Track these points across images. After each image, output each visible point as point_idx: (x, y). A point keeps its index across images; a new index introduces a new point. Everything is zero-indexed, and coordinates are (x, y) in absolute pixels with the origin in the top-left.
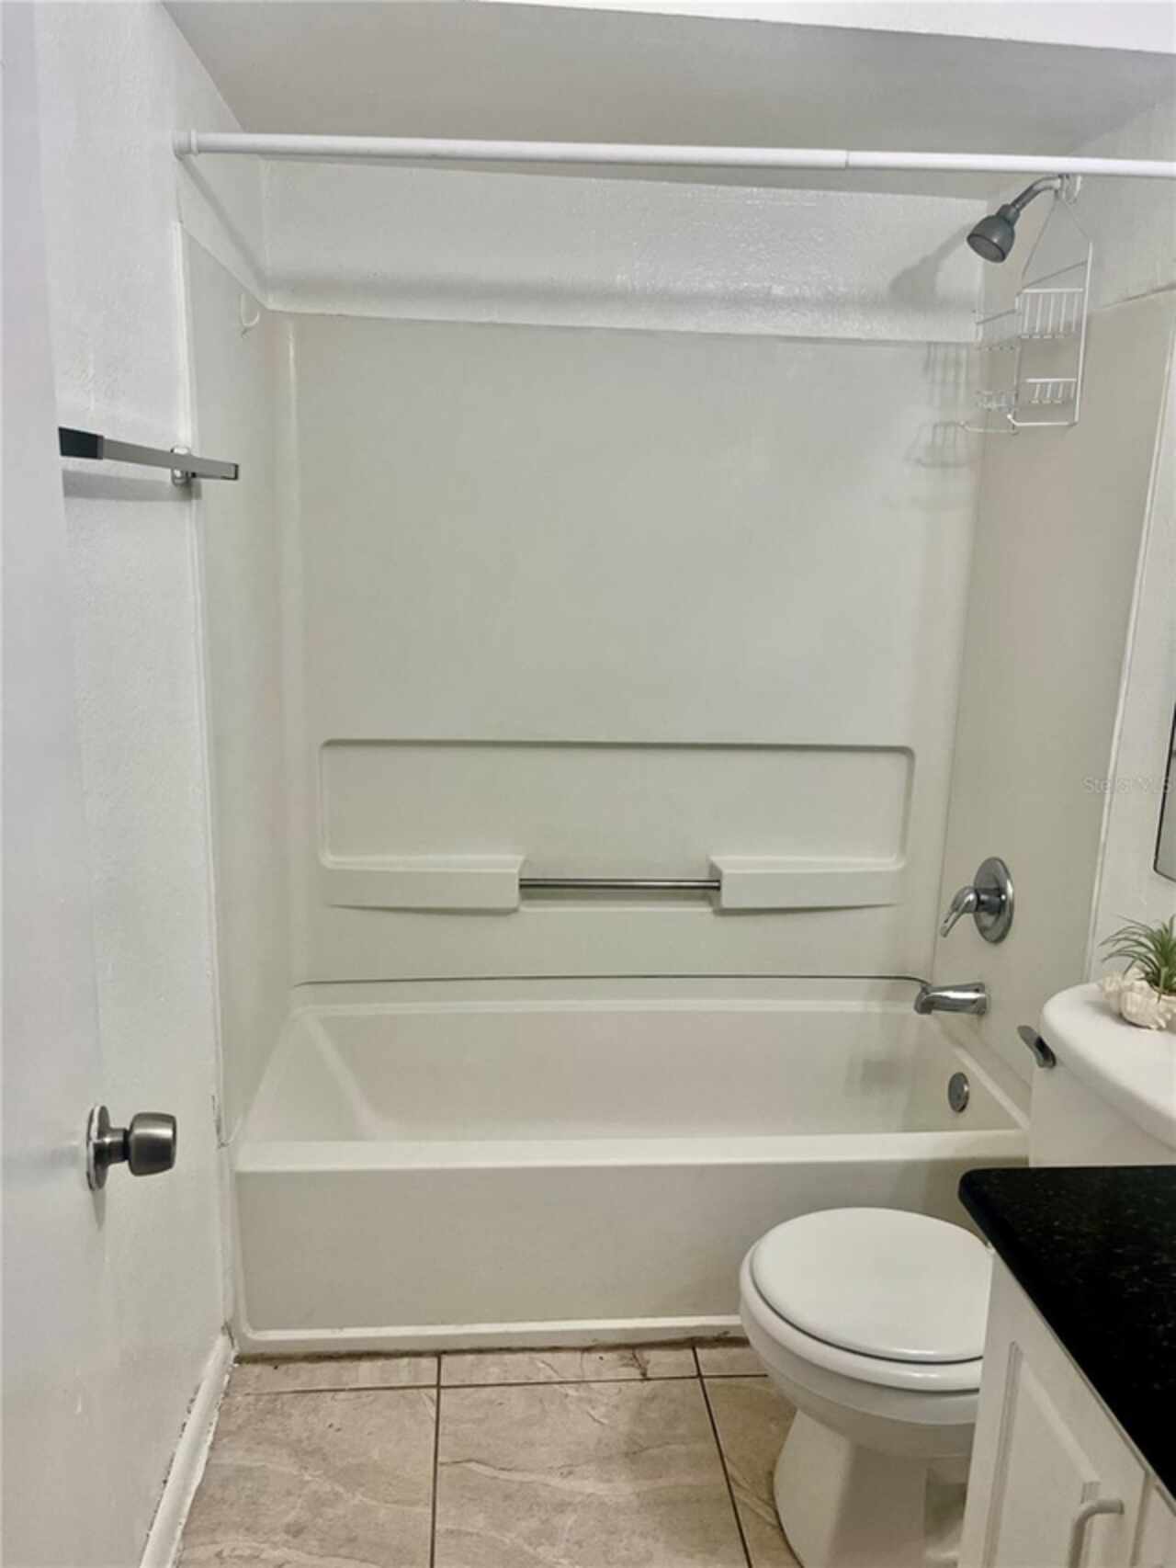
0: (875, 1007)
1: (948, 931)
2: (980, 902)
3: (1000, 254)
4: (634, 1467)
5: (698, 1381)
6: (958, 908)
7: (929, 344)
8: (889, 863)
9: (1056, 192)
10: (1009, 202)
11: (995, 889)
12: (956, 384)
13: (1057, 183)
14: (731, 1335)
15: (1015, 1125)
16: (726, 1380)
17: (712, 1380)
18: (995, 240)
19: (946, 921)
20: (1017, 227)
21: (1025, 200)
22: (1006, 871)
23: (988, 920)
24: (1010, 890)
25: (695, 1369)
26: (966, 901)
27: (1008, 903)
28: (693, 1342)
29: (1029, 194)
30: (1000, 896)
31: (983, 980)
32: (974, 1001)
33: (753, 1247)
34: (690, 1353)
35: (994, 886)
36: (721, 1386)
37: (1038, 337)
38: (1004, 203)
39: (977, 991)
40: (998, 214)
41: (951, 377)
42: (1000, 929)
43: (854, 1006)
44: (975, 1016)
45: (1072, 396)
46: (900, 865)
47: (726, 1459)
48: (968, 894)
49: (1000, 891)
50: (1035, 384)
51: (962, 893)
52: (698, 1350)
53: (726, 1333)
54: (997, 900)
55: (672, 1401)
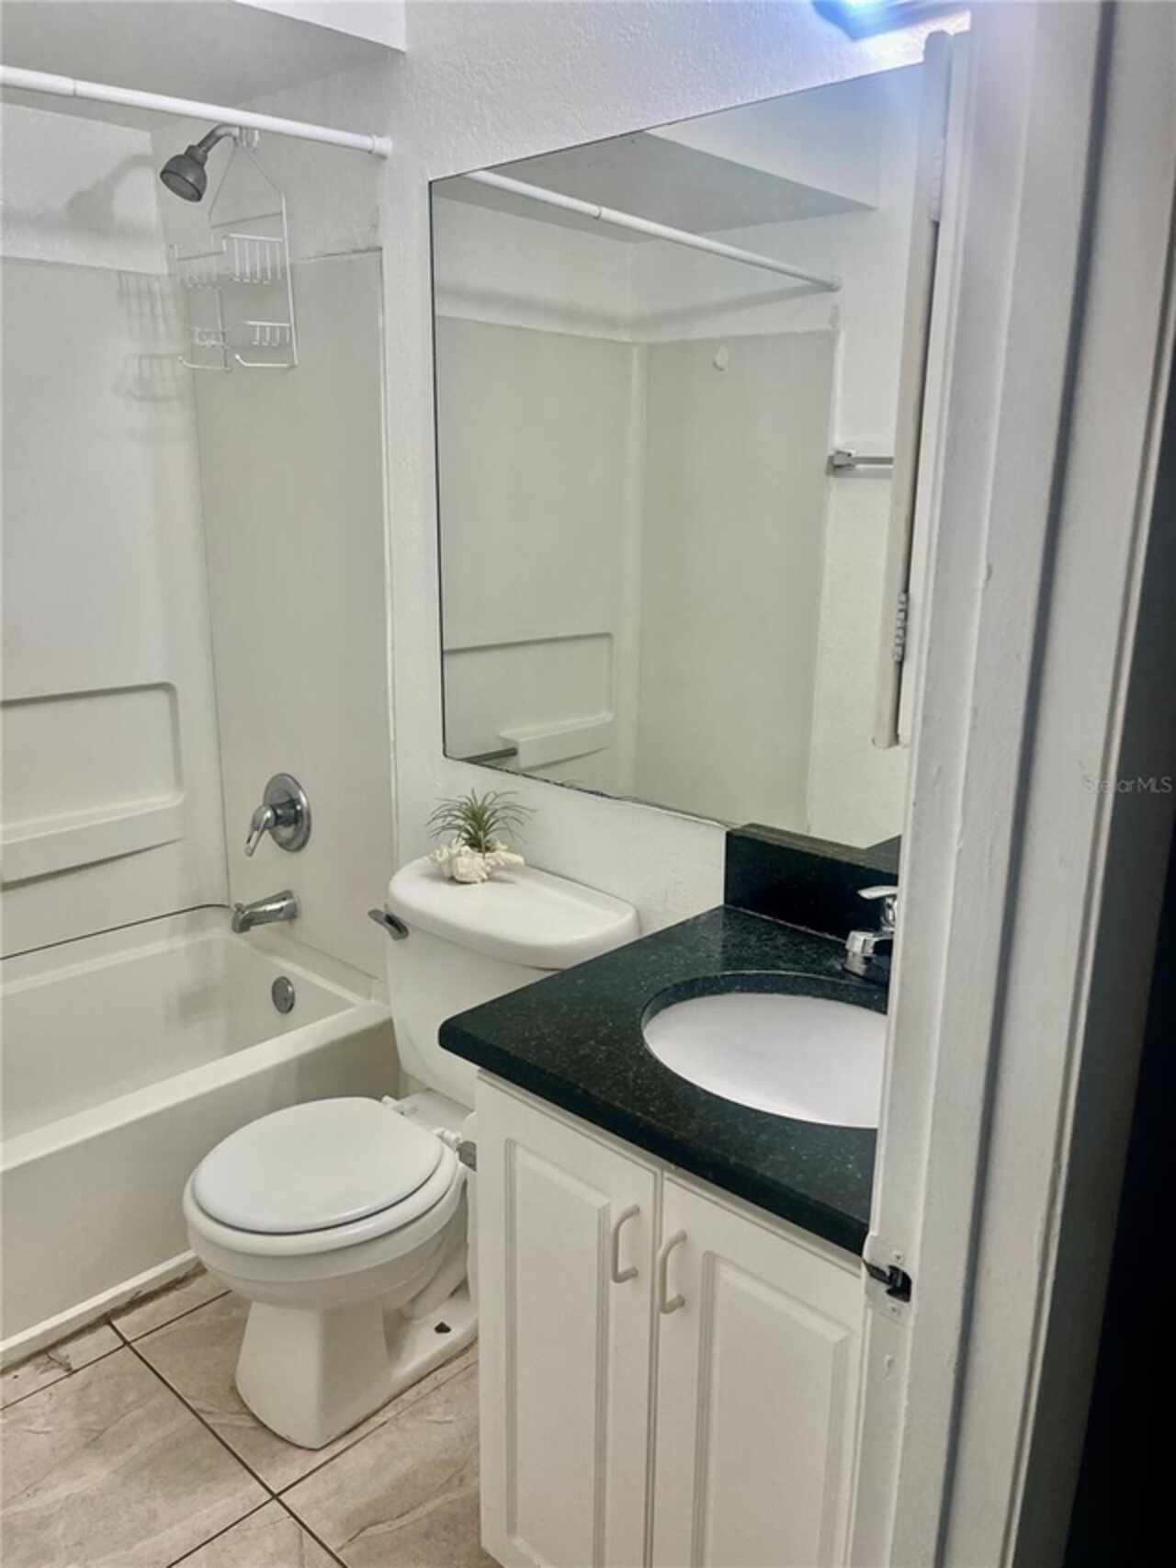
0: (180, 943)
1: (253, 850)
2: (277, 817)
3: (195, 193)
4: (99, 1452)
5: (126, 1348)
6: (256, 826)
7: (120, 273)
8: (164, 800)
9: (235, 139)
10: (196, 143)
11: (288, 802)
12: (154, 316)
13: (236, 132)
14: (144, 1292)
15: (349, 1005)
16: (154, 1334)
17: (139, 1341)
18: (191, 180)
19: (249, 840)
20: (206, 167)
21: (210, 143)
22: (297, 783)
23: (286, 832)
24: (303, 799)
25: (118, 1339)
26: (265, 818)
27: (304, 811)
28: (106, 1318)
29: (212, 138)
30: (294, 807)
31: (289, 888)
32: (281, 909)
33: (192, 1176)
34: (107, 1329)
35: (287, 799)
36: (152, 1342)
37: (238, 280)
38: (192, 144)
39: (284, 899)
40: (186, 153)
41: (146, 309)
42: (300, 839)
43: (158, 947)
44: (286, 923)
45: (288, 339)
46: (178, 801)
47: (186, 1400)
48: (265, 812)
49: (293, 802)
50: (255, 327)
51: (259, 811)
52: (114, 1323)
53: (137, 1294)
54: (293, 811)
55: (108, 1377)
